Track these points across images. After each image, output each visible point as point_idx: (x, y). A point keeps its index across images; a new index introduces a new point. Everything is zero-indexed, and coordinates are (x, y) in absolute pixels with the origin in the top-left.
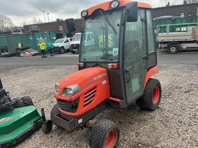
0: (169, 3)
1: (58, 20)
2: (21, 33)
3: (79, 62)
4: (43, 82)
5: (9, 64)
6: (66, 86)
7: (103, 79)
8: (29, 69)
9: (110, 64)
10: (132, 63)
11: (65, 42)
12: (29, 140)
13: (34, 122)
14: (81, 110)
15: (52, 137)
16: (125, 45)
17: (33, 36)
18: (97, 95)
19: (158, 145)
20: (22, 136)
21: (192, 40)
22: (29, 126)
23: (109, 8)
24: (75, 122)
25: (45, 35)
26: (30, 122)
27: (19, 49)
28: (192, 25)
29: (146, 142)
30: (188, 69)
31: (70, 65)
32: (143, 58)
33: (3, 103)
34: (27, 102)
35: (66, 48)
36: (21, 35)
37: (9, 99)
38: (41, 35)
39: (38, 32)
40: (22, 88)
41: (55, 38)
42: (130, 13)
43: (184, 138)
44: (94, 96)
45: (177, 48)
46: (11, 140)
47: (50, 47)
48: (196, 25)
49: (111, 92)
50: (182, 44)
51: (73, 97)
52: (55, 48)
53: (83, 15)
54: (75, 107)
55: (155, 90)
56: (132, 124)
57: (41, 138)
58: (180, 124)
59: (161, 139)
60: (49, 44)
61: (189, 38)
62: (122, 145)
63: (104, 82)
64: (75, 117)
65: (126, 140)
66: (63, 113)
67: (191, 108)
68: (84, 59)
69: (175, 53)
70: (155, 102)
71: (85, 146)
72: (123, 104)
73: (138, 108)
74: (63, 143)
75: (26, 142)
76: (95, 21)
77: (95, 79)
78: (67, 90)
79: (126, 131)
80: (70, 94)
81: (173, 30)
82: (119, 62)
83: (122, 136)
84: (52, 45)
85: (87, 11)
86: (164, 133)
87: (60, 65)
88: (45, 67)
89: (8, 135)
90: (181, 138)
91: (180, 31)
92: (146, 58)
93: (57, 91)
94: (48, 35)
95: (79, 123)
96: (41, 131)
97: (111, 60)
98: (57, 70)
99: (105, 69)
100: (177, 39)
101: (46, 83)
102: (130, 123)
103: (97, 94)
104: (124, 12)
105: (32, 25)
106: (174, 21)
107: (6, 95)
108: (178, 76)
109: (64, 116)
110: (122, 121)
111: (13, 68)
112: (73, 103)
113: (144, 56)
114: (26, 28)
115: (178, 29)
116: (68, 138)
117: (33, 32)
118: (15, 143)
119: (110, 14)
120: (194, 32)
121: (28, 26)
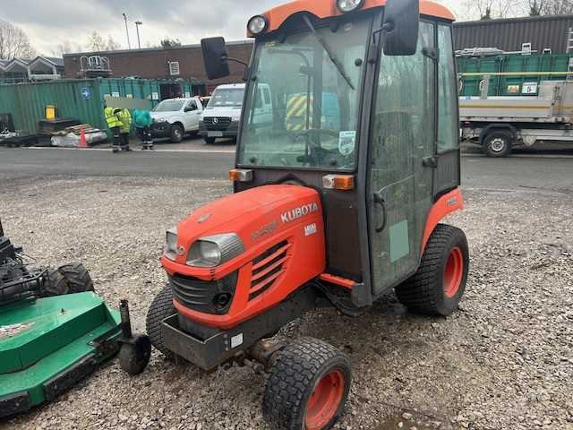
0: (488, 12)
1: (166, 43)
2: (56, 76)
3: (237, 168)
4: (121, 225)
5: (16, 167)
6: (200, 235)
7: (306, 220)
8: (78, 185)
9: (330, 177)
10: (392, 178)
11: (186, 110)
12: (82, 394)
13: (95, 341)
14: (240, 308)
15: (149, 384)
16: (377, 122)
17: (93, 86)
18: (288, 265)
19: (460, 417)
20: (60, 381)
21: (553, 120)
22: (81, 351)
23: (334, 11)
24: (222, 344)
25: (128, 87)
26: (83, 341)
27: (49, 124)
28: (555, 78)
29: (424, 408)
30: (541, 202)
31: (201, 176)
32: (424, 164)
33: (5, 279)
34: (76, 282)
35: (187, 128)
36: (56, 83)
37: (23, 269)
38: (114, 86)
39: (106, 75)
40: (58, 238)
41: (156, 96)
42: (396, 30)
43: (533, 397)
44: (279, 267)
45: (509, 141)
46: (29, 391)
47: (140, 123)
48: (564, 77)
49: (327, 260)
50: (524, 132)
51: (218, 270)
52: (156, 125)
53: (253, 28)
54: (223, 299)
55: (451, 258)
56: (385, 353)
57: (116, 388)
58: (520, 358)
59: (467, 400)
60: (140, 115)
61: (545, 115)
62: (355, 413)
63: (310, 229)
64: (222, 329)
65: (367, 401)
66: (186, 317)
67: (551, 314)
68: (253, 161)
69: (504, 155)
70: (450, 291)
71: (247, 413)
72: (361, 296)
73: (401, 308)
74: (182, 403)
75: (72, 397)
76: (287, 47)
77: (284, 218)
78: (204, 247)
79: (366, 373)
80: (210, 260)
81: (498, 88)
82: (355, 172)
83: (354, 388)
84: (147, 116)
85: (266, 18)
86: (474, 382)
87: (171, 175)
88: (128, 179)
89: (17, 375)
90: (525, 399)
91: (519, 94)
92: (431, 165)
93: (171, 251)
94: (136, 87)
95: (233, 345)
96: (116, 368)
97: (334, 164)
98: (162, 190)
99: (313, 191)
100: (509, 115)
101: (130, 226)
102: (376, 351)
103: (289, 262)
104: (377, 26)
105: (89, 55)
106: (502, 64)
107: (14, 257)
108: (512, 222)
109: (189, 324)
110: (355, 344)
111: (29, 178)
112: (220, 285)
113: (425, 158)
114: (72, 62)
115: (513, 88)
116: (196, 388)
117: (92, 75)
118: (38, 400)
119: (334, 31)
120: (558, 98)
121: (77, 56)
